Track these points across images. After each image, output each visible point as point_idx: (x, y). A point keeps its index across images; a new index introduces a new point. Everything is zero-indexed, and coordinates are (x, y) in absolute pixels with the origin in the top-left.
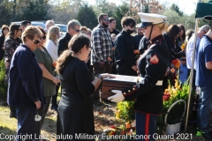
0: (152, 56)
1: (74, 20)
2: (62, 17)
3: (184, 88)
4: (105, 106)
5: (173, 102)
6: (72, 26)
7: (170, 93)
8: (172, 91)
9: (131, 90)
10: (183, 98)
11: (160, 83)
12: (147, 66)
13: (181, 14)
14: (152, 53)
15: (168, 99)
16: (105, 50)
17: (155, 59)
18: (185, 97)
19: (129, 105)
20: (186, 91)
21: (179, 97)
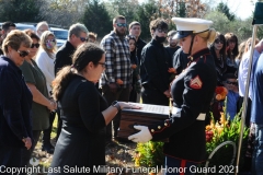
0: (193, 78)
1: (78, 24)
2: (60, 18)
3: (233, 125)
4: (120, 148)
5: (217, 144)
6: (76, 32)
7: (213, 131)
8: (217, 129)
9: (162, 126)
10: (232, 139)
11: (202, 117)
12: (185, 91)
13: (231, 18)
14: (193, 74)
15: (210, 140)
16: (119, 67)
17: (197, 82)
18: (235, 138)
19: (154, 147)
20: (236, 129)
21: (225, 137)
